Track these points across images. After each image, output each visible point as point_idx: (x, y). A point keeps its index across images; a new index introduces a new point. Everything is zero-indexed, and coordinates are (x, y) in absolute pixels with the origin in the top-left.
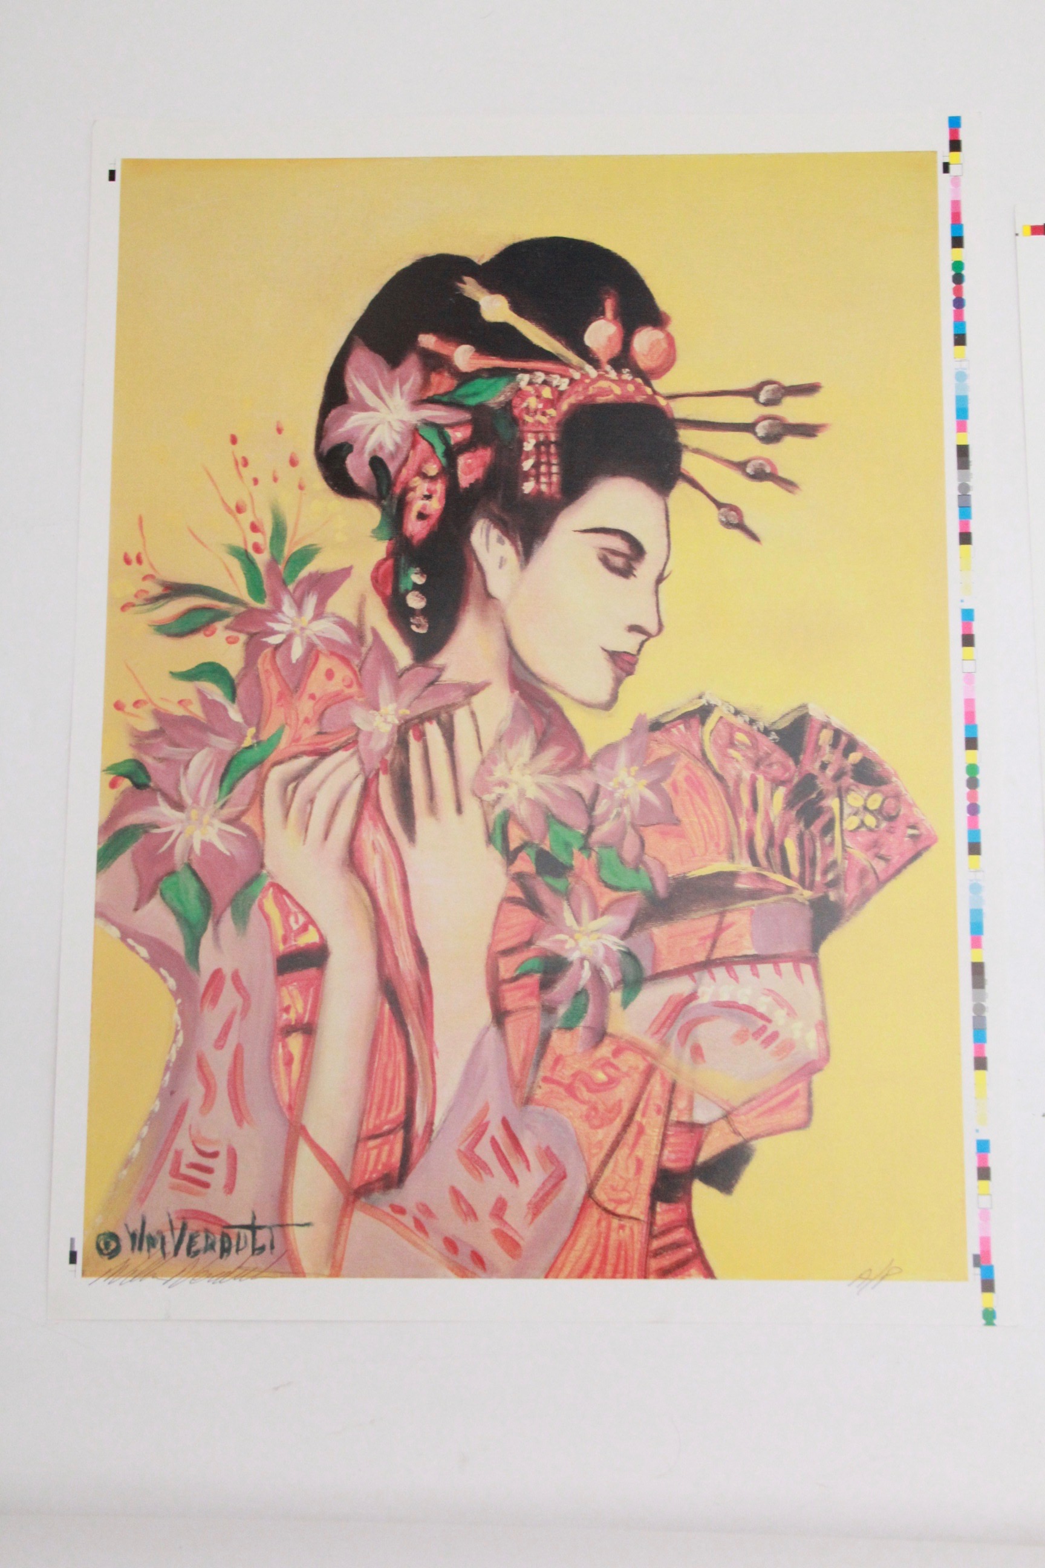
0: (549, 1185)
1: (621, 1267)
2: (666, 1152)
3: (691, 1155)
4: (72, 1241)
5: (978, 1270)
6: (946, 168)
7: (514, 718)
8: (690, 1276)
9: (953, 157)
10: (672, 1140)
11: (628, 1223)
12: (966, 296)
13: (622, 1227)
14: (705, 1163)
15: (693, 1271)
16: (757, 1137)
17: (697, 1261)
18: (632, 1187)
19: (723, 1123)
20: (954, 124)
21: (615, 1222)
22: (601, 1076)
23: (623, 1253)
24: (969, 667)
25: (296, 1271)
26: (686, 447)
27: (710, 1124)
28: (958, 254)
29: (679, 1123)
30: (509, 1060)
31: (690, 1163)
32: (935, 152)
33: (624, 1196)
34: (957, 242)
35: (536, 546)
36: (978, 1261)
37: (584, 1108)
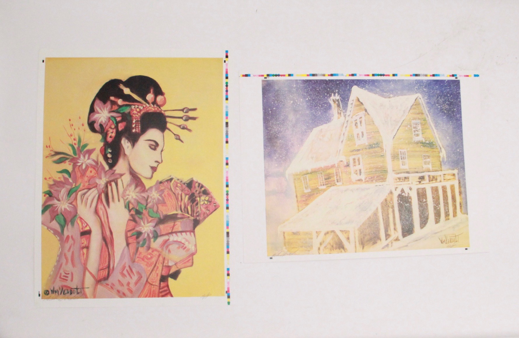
0: (139, 279)
1: (154, 295)
2: (163, 272)
3: (168, 272)
4: (39, 292)
5: (227, 294)
6: (225, 61)
7: (131, 181)
8: (168, 297)
9: (226, 59)
10: (164, 269)
11: (155, 286)
12: (229, 90)
13: (154, 287)
14: (171, 274)
15: (169, 296)
16: (182, 268)
17: (169, 294)
18: (156, 279)
19: (175, 266)
20: (227, 52)
21: (152, 286)
22: (149, 256)
23: (154, 292)
24: (227, 170)
25: (86, 297)
26: (168, 122)
27: (172, 266)
28: (227, 80)
29: (166, 266)
30: (130, 254)
31: (167, 274)
32: (223, 58)
33: (154, 281)
34: (227, 78)
35: (135, 144)
36: (227, 292)
37: (146, 263)
